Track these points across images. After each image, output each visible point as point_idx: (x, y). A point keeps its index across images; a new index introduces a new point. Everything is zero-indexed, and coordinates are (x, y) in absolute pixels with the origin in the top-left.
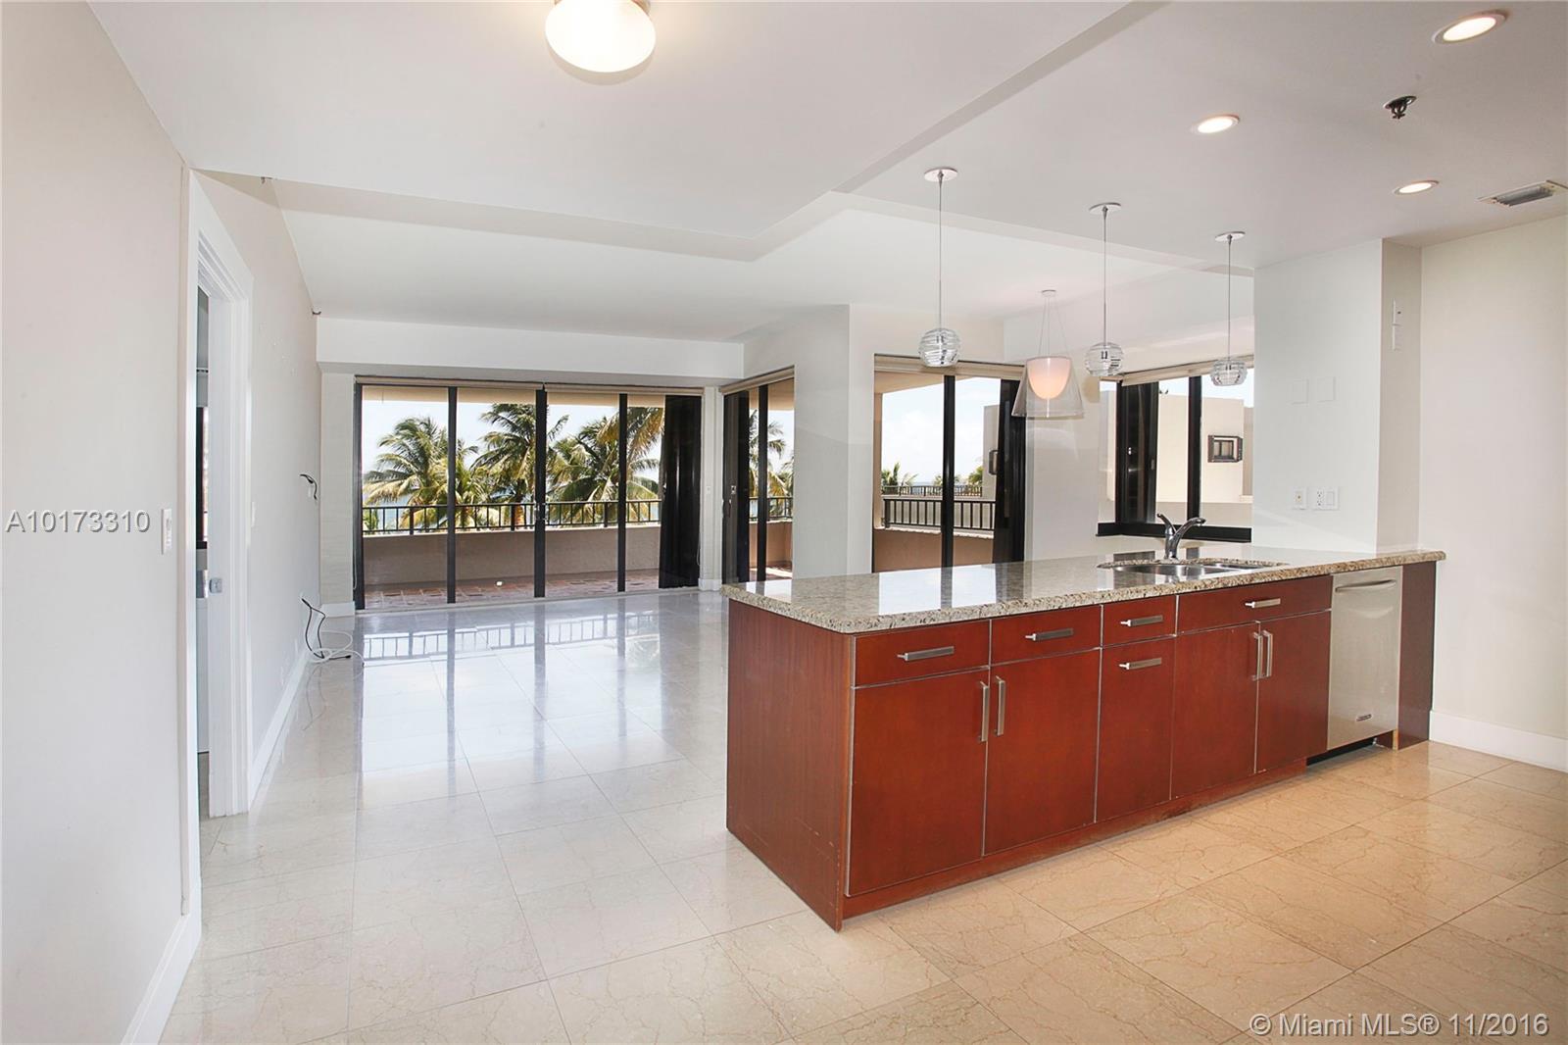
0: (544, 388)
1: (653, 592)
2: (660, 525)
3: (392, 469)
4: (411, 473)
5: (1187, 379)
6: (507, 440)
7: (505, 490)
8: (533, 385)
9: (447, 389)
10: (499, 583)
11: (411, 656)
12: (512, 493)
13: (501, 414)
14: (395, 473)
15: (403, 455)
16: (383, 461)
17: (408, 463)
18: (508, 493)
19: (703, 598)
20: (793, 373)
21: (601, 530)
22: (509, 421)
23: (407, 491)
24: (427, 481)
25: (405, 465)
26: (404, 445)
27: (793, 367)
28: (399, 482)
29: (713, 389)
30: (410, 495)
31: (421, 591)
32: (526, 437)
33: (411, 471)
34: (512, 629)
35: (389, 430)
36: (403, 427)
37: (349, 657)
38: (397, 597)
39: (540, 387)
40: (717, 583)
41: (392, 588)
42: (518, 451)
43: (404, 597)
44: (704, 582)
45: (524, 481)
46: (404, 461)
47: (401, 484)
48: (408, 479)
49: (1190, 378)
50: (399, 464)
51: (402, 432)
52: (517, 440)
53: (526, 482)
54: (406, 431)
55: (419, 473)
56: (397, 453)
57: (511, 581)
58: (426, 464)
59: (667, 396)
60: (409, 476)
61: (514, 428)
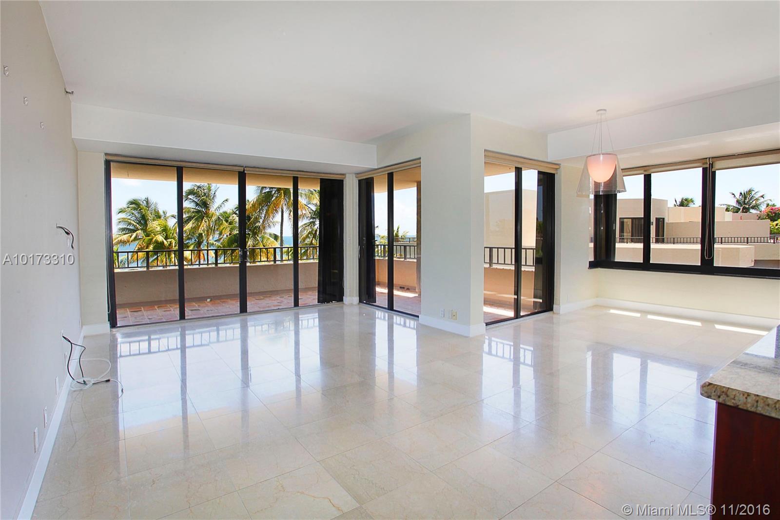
0: (244, 170)
1: (314, 306)
2: (318, 261)
3: (126, 227)
4: (138, 229)
5: (643, 176)
6: (193, 212)
7: (192, 239)
8: (237, 168)
9: (176, 168)
10: (209, 300)
11: (150, 352)
12: (196, 241)
13: (190, 197)
14: (127, 229)
15: (132, 219)
16: (120, 222)
17: (135, 224)
18: (193, 240)
19: (346, 310)
20: (420, 163)
21: (272, 265)
22: (194, 201)
23: (136, 239)
24: (147, 234)
25: (133, 225)
26: (133, 214)
27: (420, 158)
28: (130, 234)
29: (351, 175)
30: (137, 242)
31: (156, 307)
32: (203, 210)
33: (137, 228)
34: (218, 331)
35: (124, 205)
36: (132, 203)
37: (108, 381)
38: (139, 313)
39: (241, 169)
40: (356, 299)
41: (135, 306)
42: (199, 217)
43: (145, 313)
44: (347, 299)
45: (202, 234)
46: (132, 222)
47: (132, 235)
48: (136, 233)
49: (645, 175)
50: (130, 224)
51: (130, 206)
52: (198, 212)
53: (203, 234)
54: (133, 206)
55: (141, 229)
56: (129, 217)
57: (217, 299)
58: (146, 224)
59: (321, 179)
60: (136, 231)
61: (197, 204)
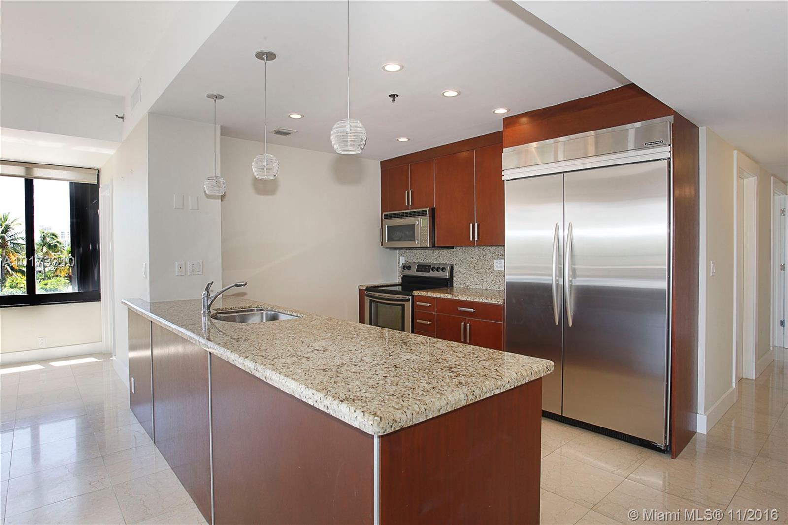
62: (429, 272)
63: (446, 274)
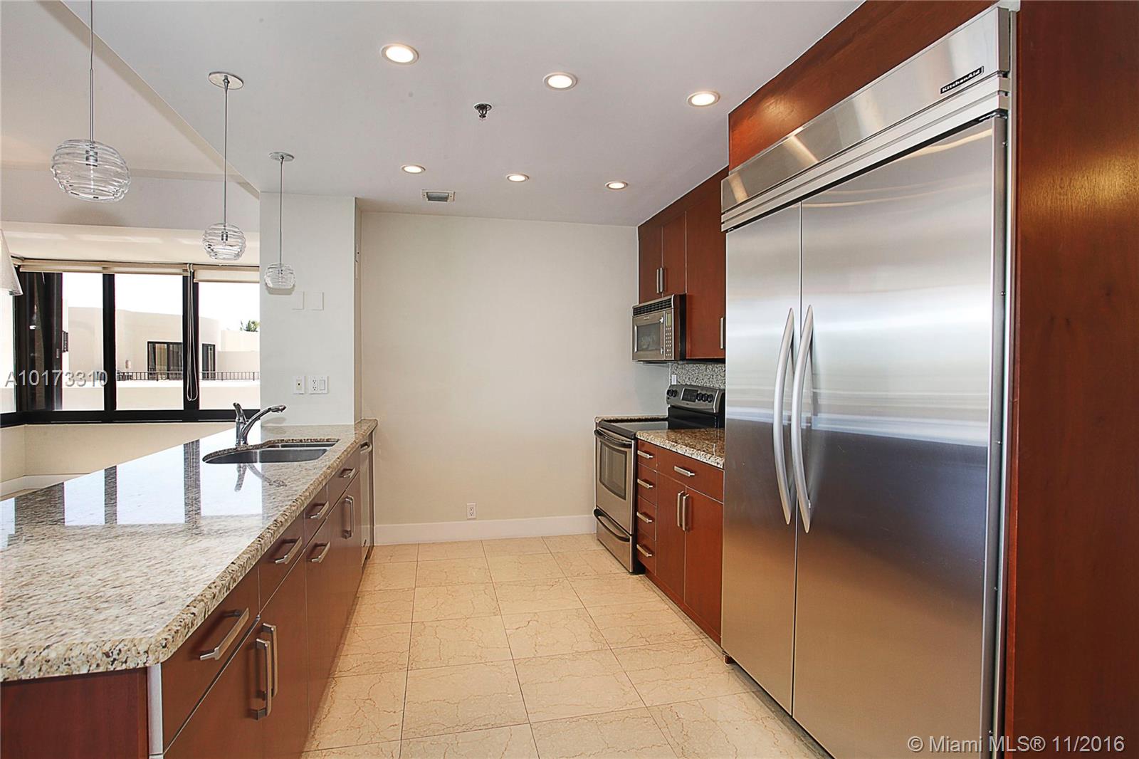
62: (694, 401)
63: (713, 407)
